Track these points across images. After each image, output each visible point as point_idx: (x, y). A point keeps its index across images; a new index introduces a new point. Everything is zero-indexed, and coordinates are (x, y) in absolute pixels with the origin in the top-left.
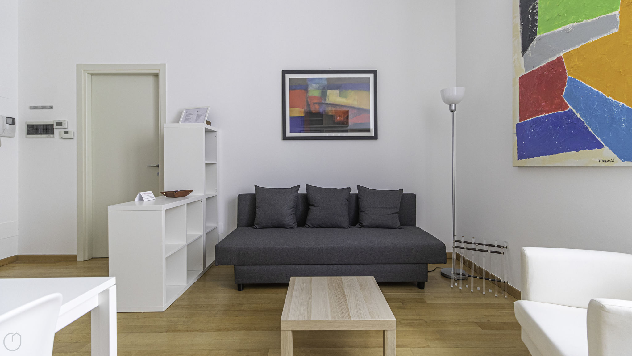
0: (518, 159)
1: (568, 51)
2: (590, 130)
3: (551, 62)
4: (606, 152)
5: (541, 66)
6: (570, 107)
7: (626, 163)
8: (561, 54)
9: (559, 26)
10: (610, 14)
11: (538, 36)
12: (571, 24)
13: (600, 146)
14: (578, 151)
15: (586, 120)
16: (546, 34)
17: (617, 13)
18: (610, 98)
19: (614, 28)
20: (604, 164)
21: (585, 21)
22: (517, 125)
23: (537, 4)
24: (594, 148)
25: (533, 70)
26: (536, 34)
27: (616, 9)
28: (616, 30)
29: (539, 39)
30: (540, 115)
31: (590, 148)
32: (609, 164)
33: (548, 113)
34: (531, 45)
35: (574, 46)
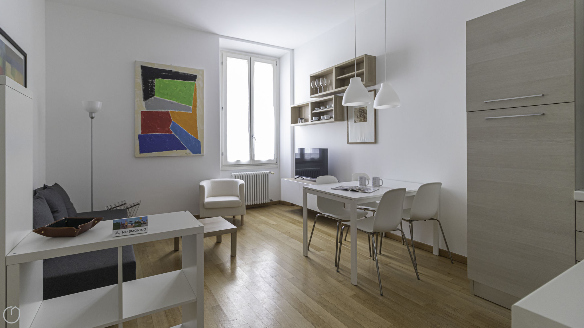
0: (140, 153)
1: (172, 111)
2: (182, 143)
3: (163, 112)
4: (188, 151)
5: (157, 111)
6: (173, 133)
7: (194, 155)
8: (169, 111)
9: (168, 99)
10: (189, 106)
11: (155, 97)
12: (174, 101)
13: (186, 149)
14: (177, 150)
15: (180, 139)
16: (160, 98)
17: (191, 107)
18: (189, 133)
19: (190, 111)
20: (187, 155)
21: (179, 103)
22: (139, 136)
23: (154, 82)
24: (183, 149)
25: (152, 111)
26: (154, 95)
27: (191, 106)
28: (191, 112)
29: (156, 99)
30: (157, 133)
31: (182, 149)
32: (189, 155)
33: (162, 133)
34: (150, 99)
35: (175, 110)
